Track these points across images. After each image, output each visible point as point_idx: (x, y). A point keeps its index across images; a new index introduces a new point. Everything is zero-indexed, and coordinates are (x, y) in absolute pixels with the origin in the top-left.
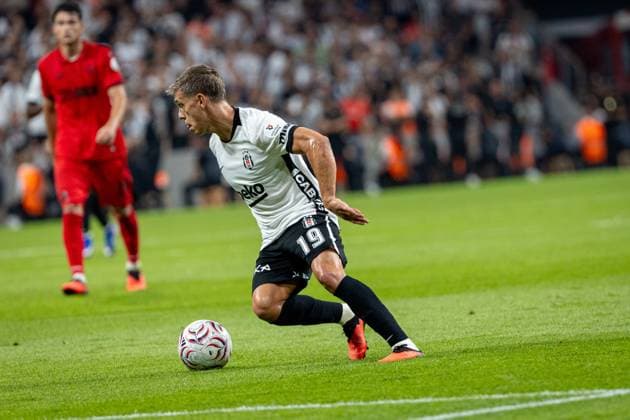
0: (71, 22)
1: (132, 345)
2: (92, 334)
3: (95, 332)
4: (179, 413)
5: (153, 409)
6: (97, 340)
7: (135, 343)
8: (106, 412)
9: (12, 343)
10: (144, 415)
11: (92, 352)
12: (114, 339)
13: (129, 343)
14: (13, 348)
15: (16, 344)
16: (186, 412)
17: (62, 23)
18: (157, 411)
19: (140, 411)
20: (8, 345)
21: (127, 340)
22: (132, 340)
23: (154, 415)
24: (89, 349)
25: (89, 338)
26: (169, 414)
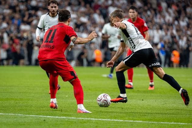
0: (133, 12)
1: (174, 104)
2: (164, 99)
3: (165, 99)
4: (185, 124)
5: (178, 122)
6: (165, 101)
7: (175, 103)
8: (165, 121)
9: (141, 99)
10: (175, 123)
11: (163, 104)
12: (170, 101)
13: (174, 103)
14: (142, 101)
15: (143, 100)
16: (187, 124)
17: (131, 12)
18: (179, 122)
19: (174, 122)
20: (140, 100)
21: (173, 102)
22: (175, 102)
23: (178, 123)
24: (162, 103)
25: (163, 100)
26: (182, 123)
